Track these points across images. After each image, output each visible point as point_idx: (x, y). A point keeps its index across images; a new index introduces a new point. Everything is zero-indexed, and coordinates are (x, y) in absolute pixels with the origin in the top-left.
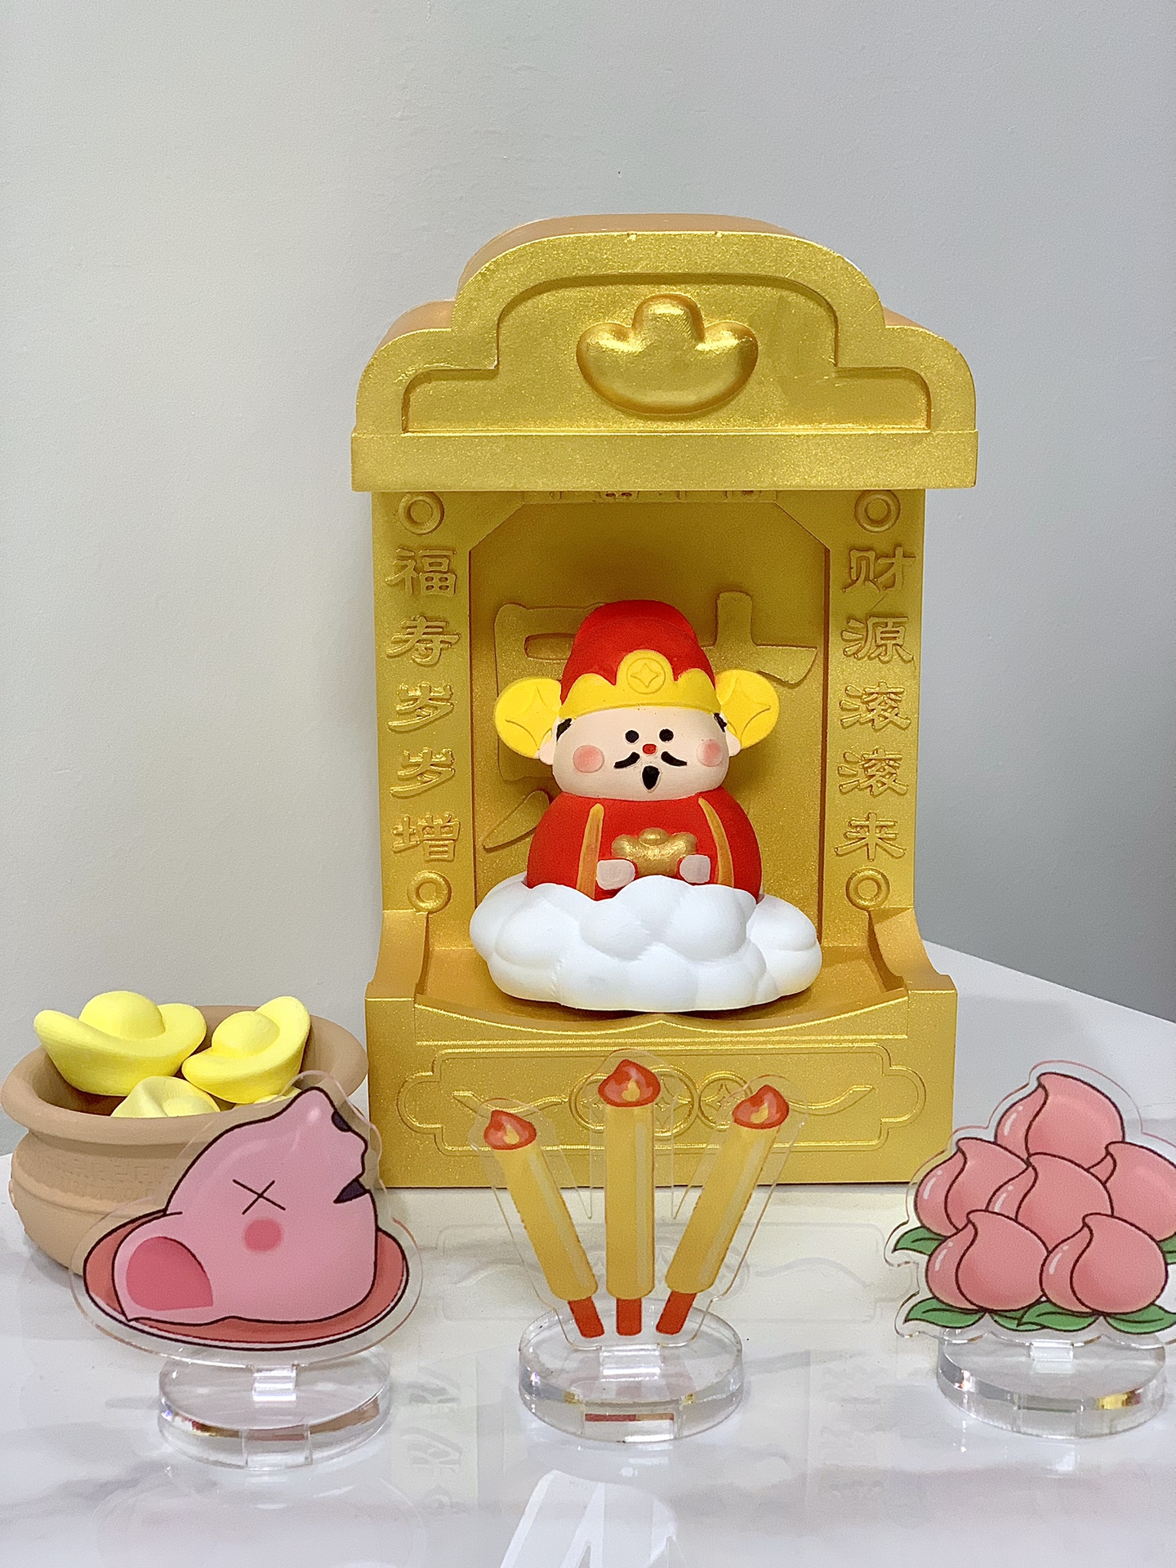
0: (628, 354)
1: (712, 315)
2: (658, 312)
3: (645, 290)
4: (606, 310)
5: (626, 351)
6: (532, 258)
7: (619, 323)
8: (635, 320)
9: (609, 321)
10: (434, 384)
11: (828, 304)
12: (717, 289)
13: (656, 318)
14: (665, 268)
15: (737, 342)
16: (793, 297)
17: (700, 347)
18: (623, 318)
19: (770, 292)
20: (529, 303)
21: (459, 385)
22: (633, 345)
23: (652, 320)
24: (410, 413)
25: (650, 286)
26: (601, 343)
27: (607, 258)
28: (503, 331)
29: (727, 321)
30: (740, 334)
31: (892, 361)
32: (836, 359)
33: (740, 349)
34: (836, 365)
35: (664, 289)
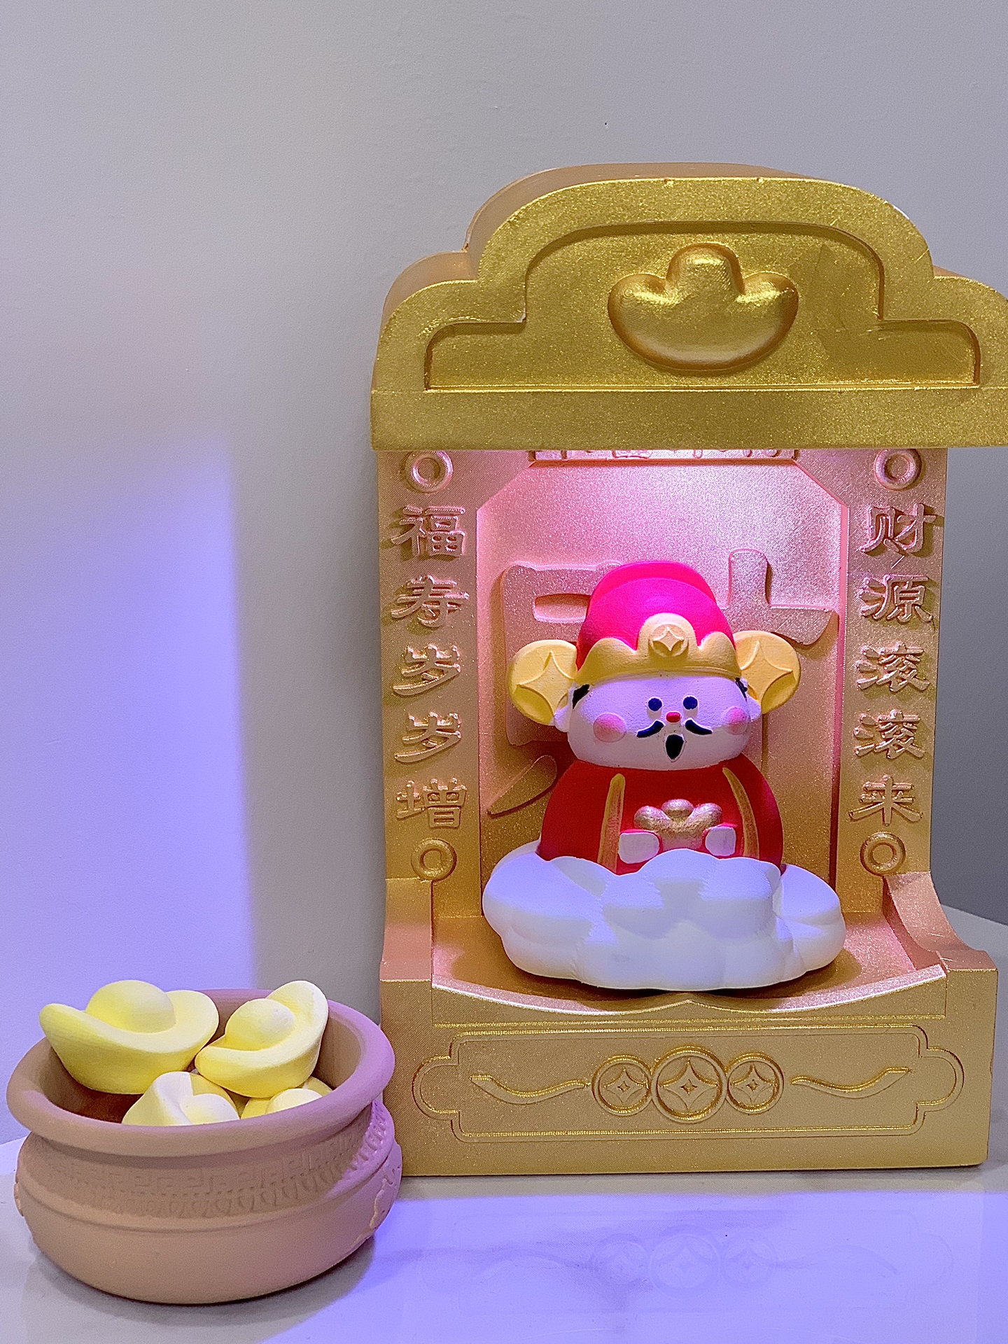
0: (664, 307)
1: (751, 265)
2: (697, 262)
3: (683, 240)
4: (640, 260)
5: (662, 303)
6: (563, 205)
7: (653, 274)
8: (669, 271)
9: (643, 272)
10: (457, 338)
11: (873, 252)
12: (756, 238)
13: (694, 268)
14: (705, 216)
15: (778, 294)
16: (835, 247)
17: (739, 299)
18: (657, 269)
19: (812, 242)
20: (559, 254)
21: (484, 339)
22: (669, 298)
23: (689, 271)
24: (432, 370)
25: (686, 235)
26: (636, 295)
27: (643, 206)
28: (530, 283)
29: (767, 272)
30: (779, 284)
31: (941, 314)
32: (880, 310)
33: (780, 301)
34: (880, 317)
35: (702, 239)
